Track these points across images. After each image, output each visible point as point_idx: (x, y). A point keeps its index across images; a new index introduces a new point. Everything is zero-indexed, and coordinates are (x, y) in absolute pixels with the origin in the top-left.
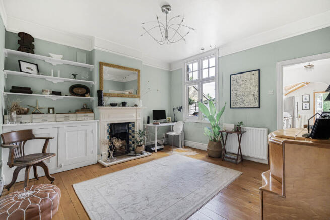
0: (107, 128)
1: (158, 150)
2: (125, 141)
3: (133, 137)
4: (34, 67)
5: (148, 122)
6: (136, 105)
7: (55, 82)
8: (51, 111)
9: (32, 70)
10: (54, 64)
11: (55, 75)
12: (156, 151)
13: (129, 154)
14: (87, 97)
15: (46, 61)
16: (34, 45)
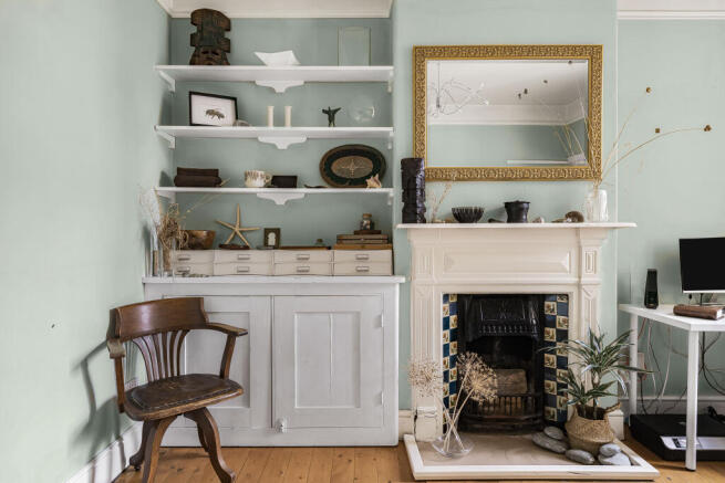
0: (440, 310)
1: (705, 458)
2: (522, 373)
3: (563, 363)
4: (226, 107)
5: (651, 300)
6: (576, 217)
7: (282, 144)
8: (272, 238)
9: (221, 116)
10: (280, 88)
11: (279, 122)
12: (691, 462)
13: (538, 439)
14: (374, 188)
15: (258, 83)
16: (228, 41)
